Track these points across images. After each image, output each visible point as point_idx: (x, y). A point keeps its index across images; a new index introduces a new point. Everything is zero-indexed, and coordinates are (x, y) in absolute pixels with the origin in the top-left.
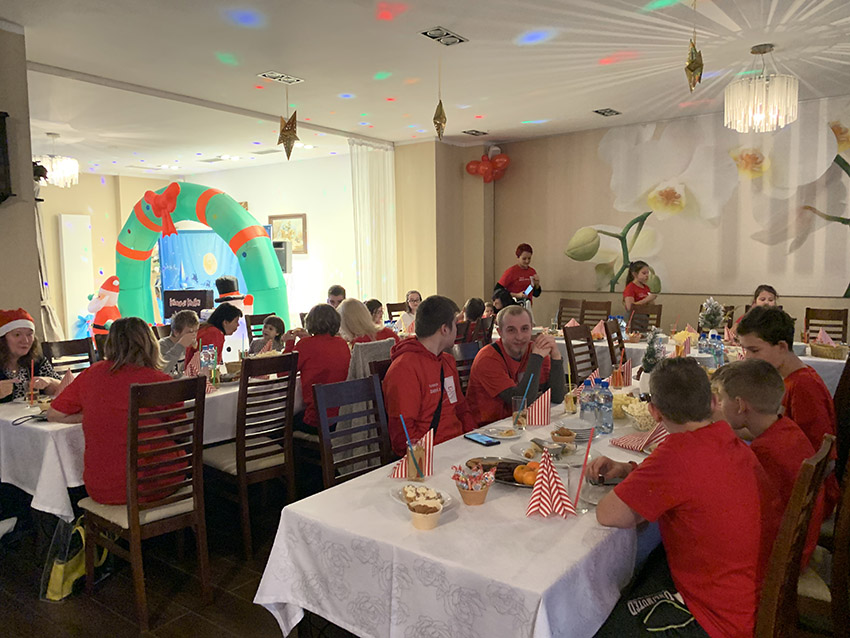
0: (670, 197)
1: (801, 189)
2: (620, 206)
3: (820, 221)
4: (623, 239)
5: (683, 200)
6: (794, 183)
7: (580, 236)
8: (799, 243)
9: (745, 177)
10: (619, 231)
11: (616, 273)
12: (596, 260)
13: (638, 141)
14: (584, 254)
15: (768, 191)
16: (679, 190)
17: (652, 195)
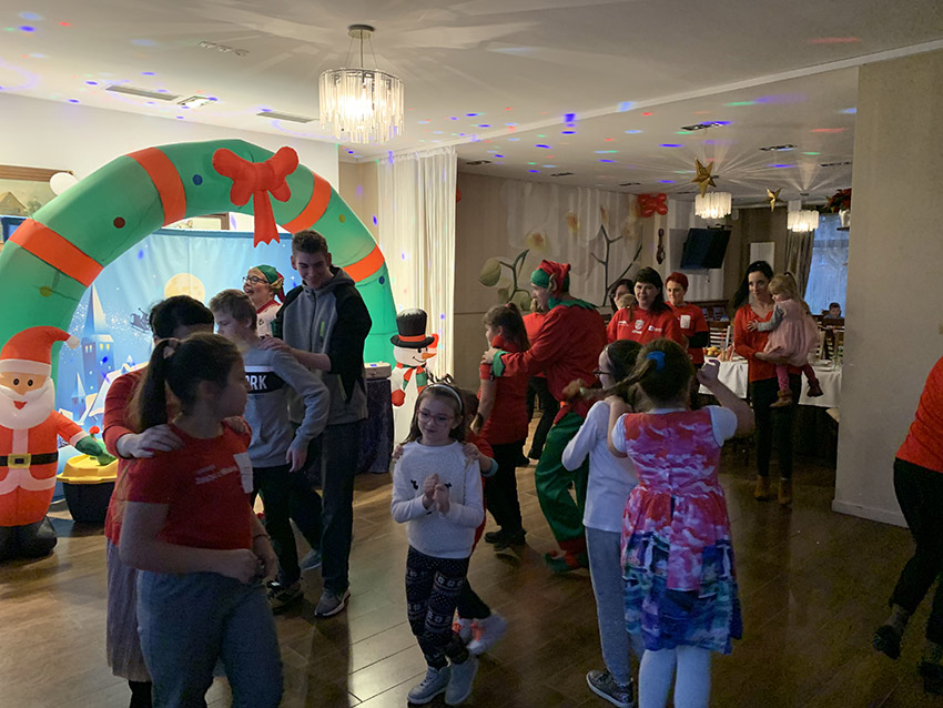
0: (538, 239)
1: (590, 242)
2: (513, 244)
3: (596, 261)
4: (514, 270)
5: (544, 243)
6: (588, 239)
7: (489, 265)
8: (589, 275)
9: (571, 231)
10: (512, 264)
11: (510, 296)
12: (498, 286)
13: (523, 194)
14: (491, 280)
15: (579, 242)
16: (543, 237)
17: (530, 236)
